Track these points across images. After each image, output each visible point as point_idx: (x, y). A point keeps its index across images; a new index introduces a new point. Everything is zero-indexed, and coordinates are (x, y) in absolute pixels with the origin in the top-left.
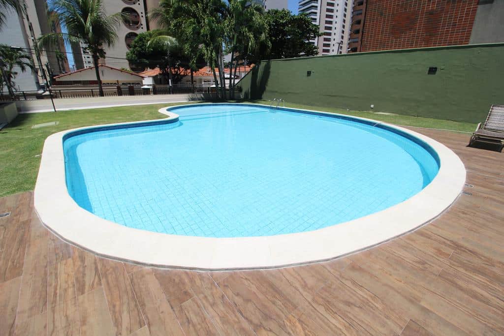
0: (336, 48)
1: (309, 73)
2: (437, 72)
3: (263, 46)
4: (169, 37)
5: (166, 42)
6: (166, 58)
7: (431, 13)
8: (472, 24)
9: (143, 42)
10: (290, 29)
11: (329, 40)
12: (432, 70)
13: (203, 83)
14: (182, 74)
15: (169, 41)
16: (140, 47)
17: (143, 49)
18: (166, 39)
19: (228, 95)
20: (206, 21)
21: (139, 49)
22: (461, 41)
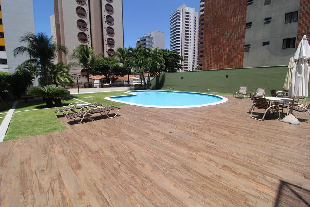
0: (191, 66)
1: (182, 78)
2: (229, 77)
3: (162, 67)
4: (120, 63)
5: (119, 65)
6: (110, 70)
7: (228, 54)
8: (243, 59)
9: (99, 63)
10: (170, 58)
11: (187, 62)
12: (227, 77)
13: (125, 82)
14: (116, 78)
15: (121, 65)
16: (97, 66)
17: (98, 67)
18: (119, 64)
19: (147, 87)
20: (140, 58)
21: (97, 67)
22: (240, 65)
